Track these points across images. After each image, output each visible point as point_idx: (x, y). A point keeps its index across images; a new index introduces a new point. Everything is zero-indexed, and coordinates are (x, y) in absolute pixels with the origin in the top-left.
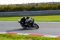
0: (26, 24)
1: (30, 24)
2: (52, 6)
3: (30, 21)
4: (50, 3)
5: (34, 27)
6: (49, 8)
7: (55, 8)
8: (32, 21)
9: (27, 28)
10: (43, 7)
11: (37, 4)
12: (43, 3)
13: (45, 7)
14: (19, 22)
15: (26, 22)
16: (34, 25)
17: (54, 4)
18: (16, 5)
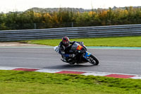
18: (126, 8)
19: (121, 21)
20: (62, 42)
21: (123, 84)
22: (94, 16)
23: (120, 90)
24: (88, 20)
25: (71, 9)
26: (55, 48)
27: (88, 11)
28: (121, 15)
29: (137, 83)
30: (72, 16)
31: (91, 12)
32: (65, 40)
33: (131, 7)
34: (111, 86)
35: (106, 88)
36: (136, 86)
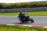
12: (42, 1)
18: (21, 3)
19: (19, 7)
20: (20, 14)
21: (20, 28)
22: (10, 5)
23: (19, 30)
24: (8, 7)
25: (2, 3)
26: (17, 16)
27: (8, 4)
28: (19, 5)
29: (24, 27)
30: (3, 6)
31: (9, 4)
32: (21, 13)
33: (22, 3)
34: (16, 29)
35: (14, 29)
36: (24, 28)
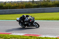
0: (26, 23)
1: (30, 23)
2: (20, 5)
3: (30, 19)
4: (18, 2)
5: (34, 26)
6: (17, 7)
7: (23, 6)
8: (33, 20)
9: (26, 27)
10: (11, 6)
11: (5, 2)
13: (13, 5)
14: (17, 21)
15: (25, 20)
16: (34, 24)
17: (22, 3)
